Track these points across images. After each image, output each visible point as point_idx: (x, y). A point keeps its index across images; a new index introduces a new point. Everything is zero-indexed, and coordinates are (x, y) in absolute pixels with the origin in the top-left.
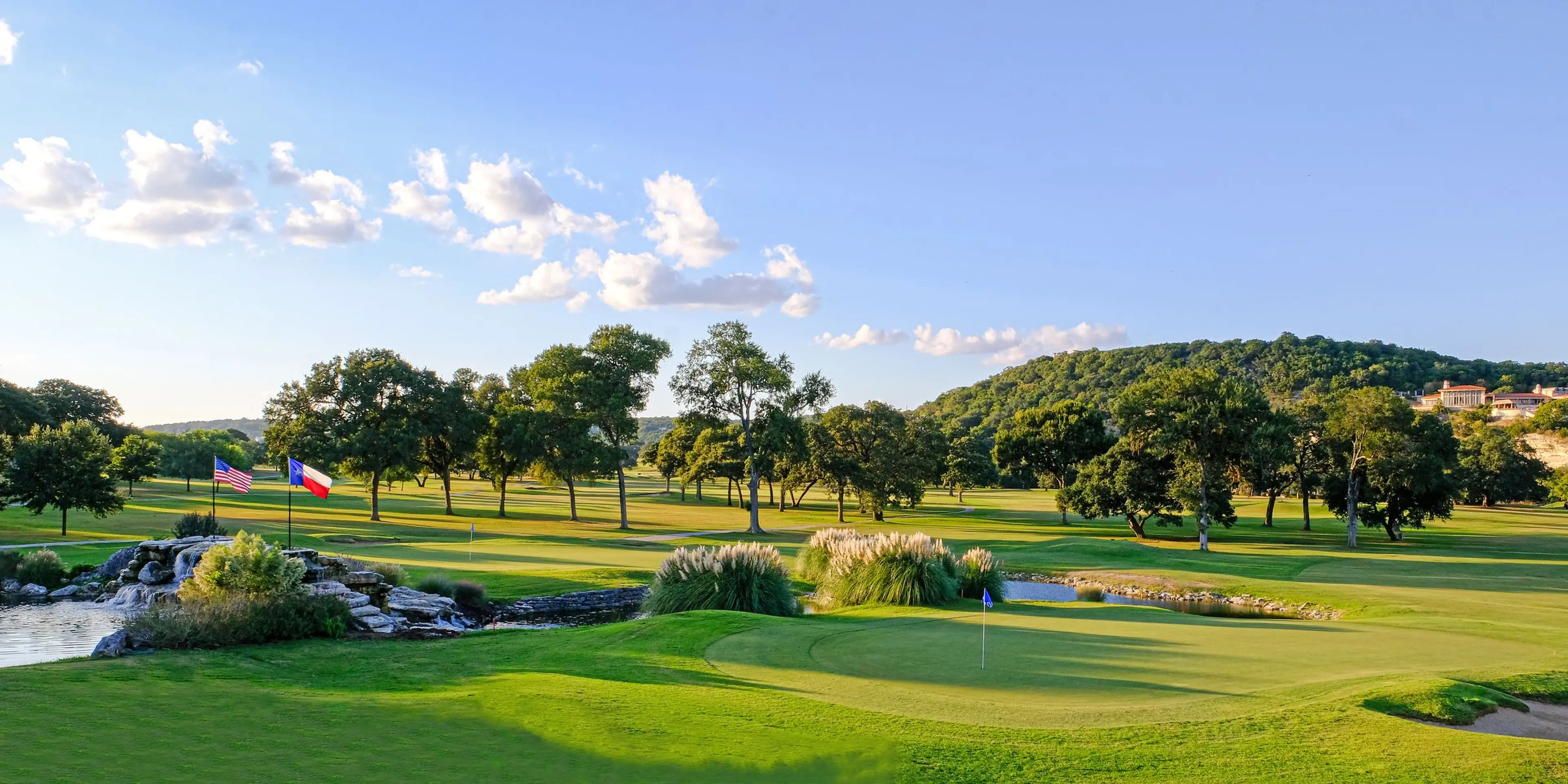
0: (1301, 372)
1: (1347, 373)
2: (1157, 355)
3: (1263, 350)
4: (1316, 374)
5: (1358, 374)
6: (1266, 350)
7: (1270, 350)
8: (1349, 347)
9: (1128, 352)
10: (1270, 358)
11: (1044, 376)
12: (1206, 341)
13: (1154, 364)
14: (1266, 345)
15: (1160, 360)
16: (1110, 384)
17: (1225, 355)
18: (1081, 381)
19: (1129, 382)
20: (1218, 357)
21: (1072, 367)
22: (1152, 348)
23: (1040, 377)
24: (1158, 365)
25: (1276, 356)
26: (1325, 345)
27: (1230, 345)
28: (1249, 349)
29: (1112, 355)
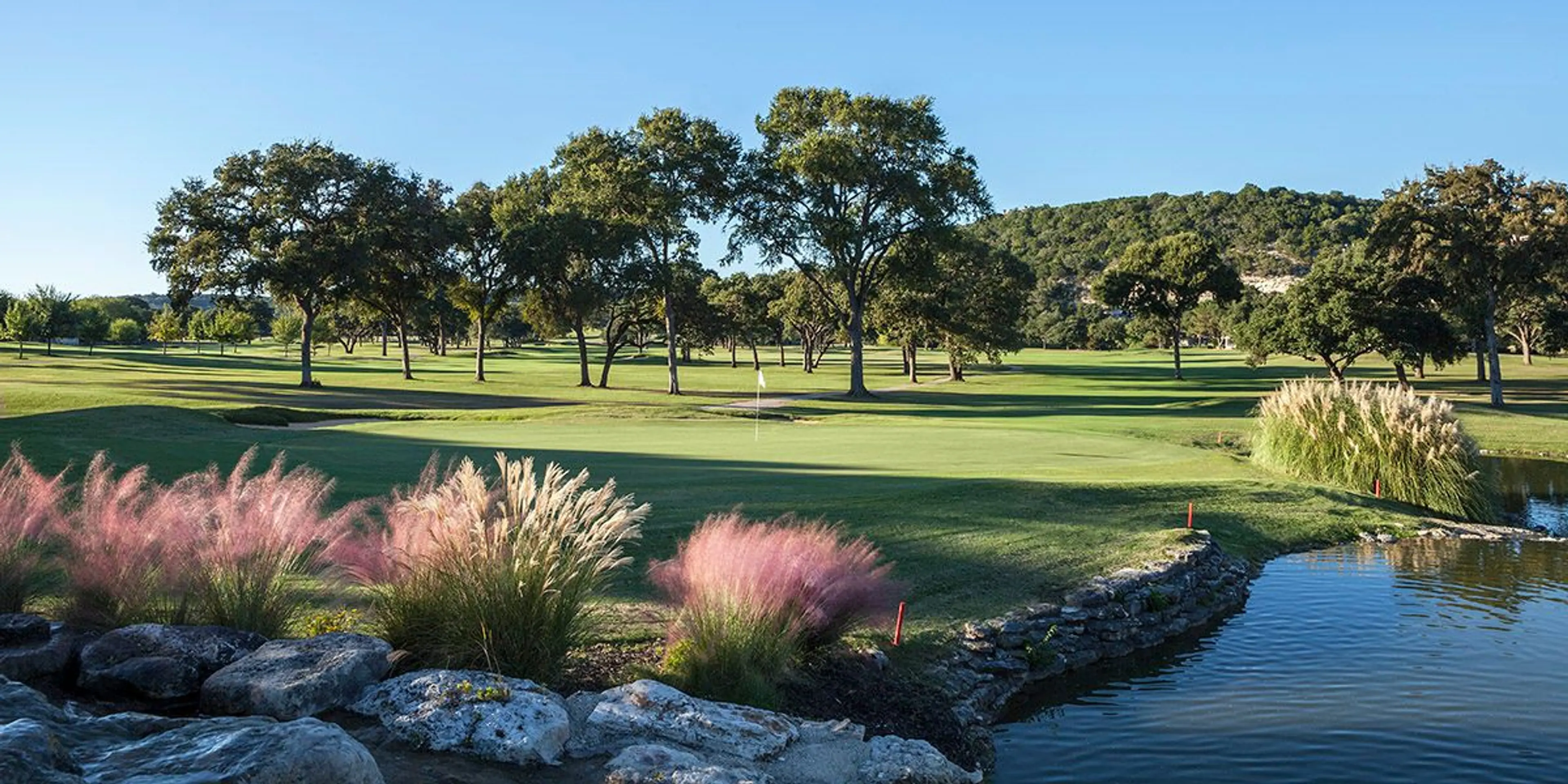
0: (1271, 224)
1: (1318, 224)
2: (1119, 210)
3: (1229, 201)
4: (1287, 226)
5: (1329, 225)
6: (1232, 202)
7: (1237, 202)
8: (1315, 200)
9: (1087, 206)
10: (1236, 210)
11: (998, 232)
12: (1165, 195)
13: (1116, 217)
14: (1231, 197)
15: (1121, 213)
16: (1072, 240)
17: (1190, 207)
18: (1041, 237)
19: (1092, 236)
20: (1184, 209)
21: (1028, 222)
22: (1112, 201)
23: (994, 234)
24: (1121, 218)
25: (1243, 207)
26: (1289, 197)
27: (1193, 198)
28: (1214, 202)
29: (1069, 209)
